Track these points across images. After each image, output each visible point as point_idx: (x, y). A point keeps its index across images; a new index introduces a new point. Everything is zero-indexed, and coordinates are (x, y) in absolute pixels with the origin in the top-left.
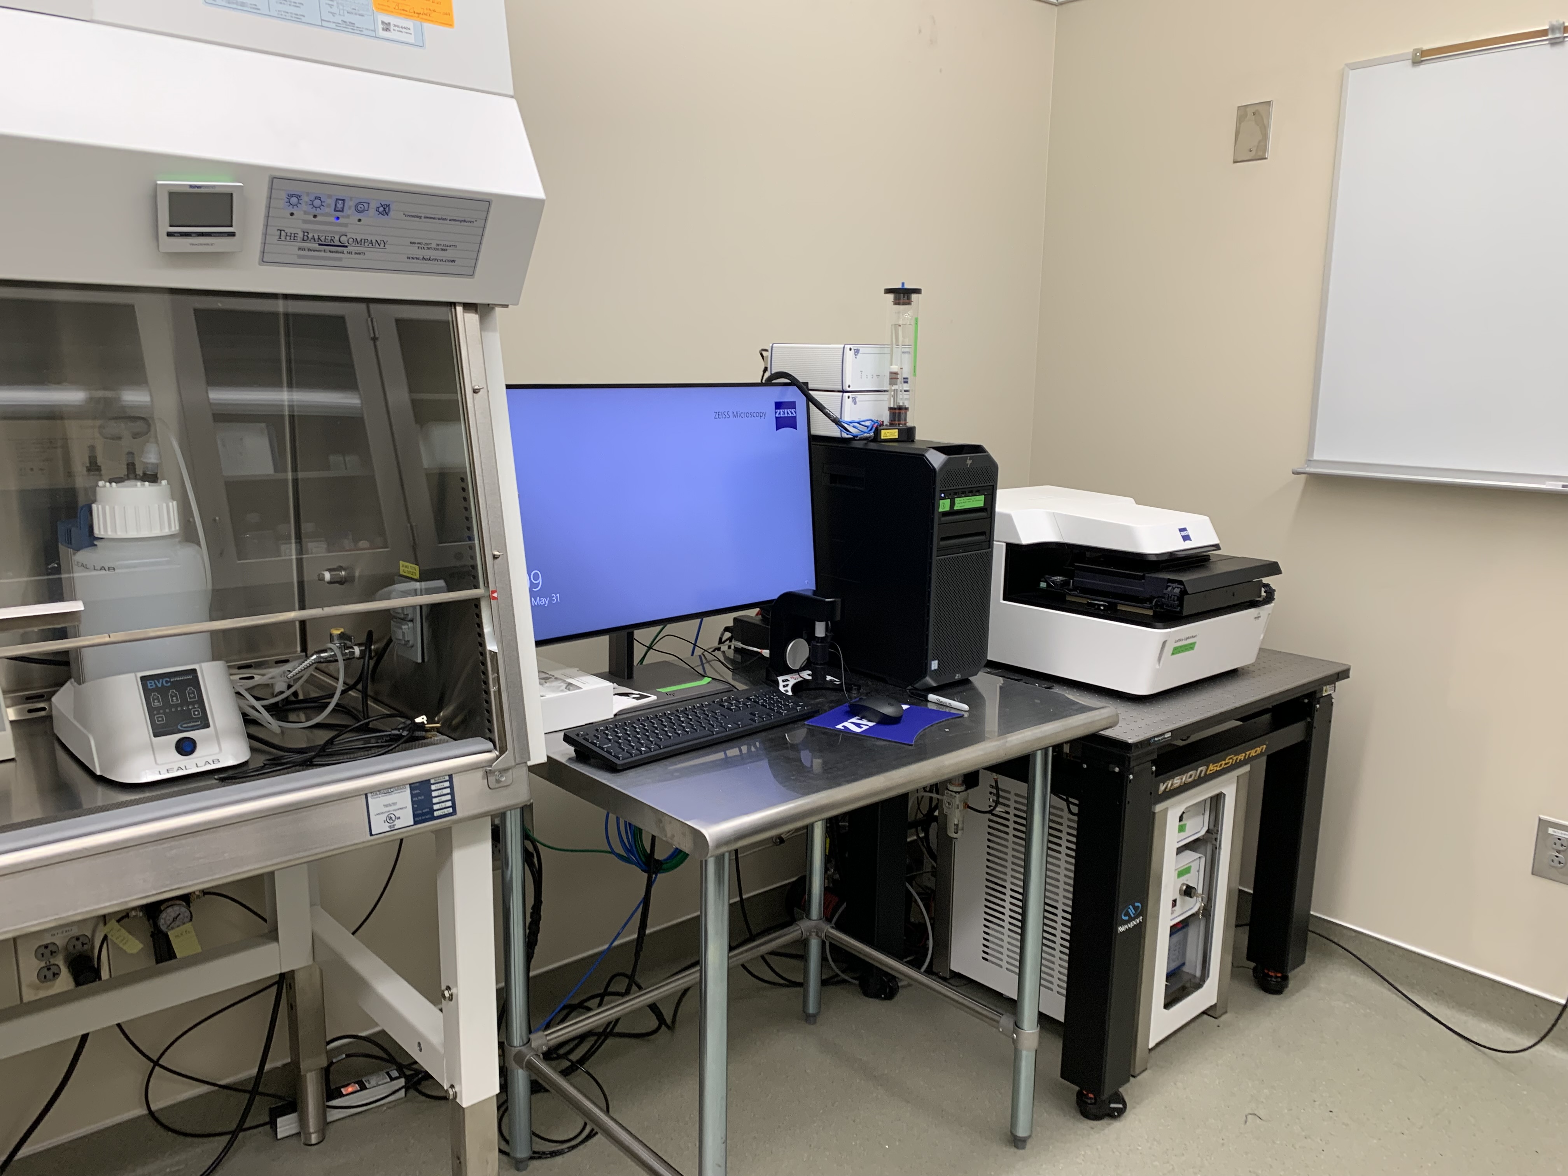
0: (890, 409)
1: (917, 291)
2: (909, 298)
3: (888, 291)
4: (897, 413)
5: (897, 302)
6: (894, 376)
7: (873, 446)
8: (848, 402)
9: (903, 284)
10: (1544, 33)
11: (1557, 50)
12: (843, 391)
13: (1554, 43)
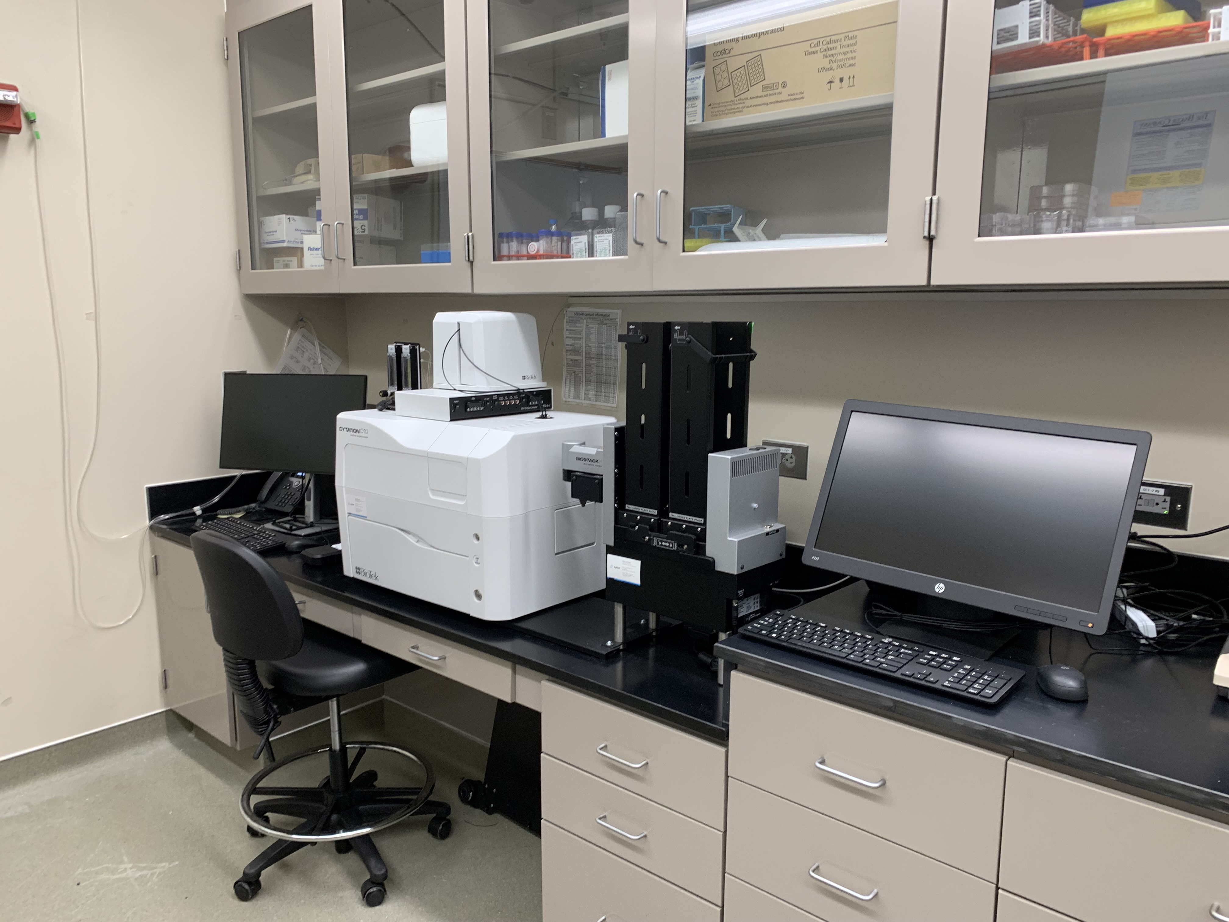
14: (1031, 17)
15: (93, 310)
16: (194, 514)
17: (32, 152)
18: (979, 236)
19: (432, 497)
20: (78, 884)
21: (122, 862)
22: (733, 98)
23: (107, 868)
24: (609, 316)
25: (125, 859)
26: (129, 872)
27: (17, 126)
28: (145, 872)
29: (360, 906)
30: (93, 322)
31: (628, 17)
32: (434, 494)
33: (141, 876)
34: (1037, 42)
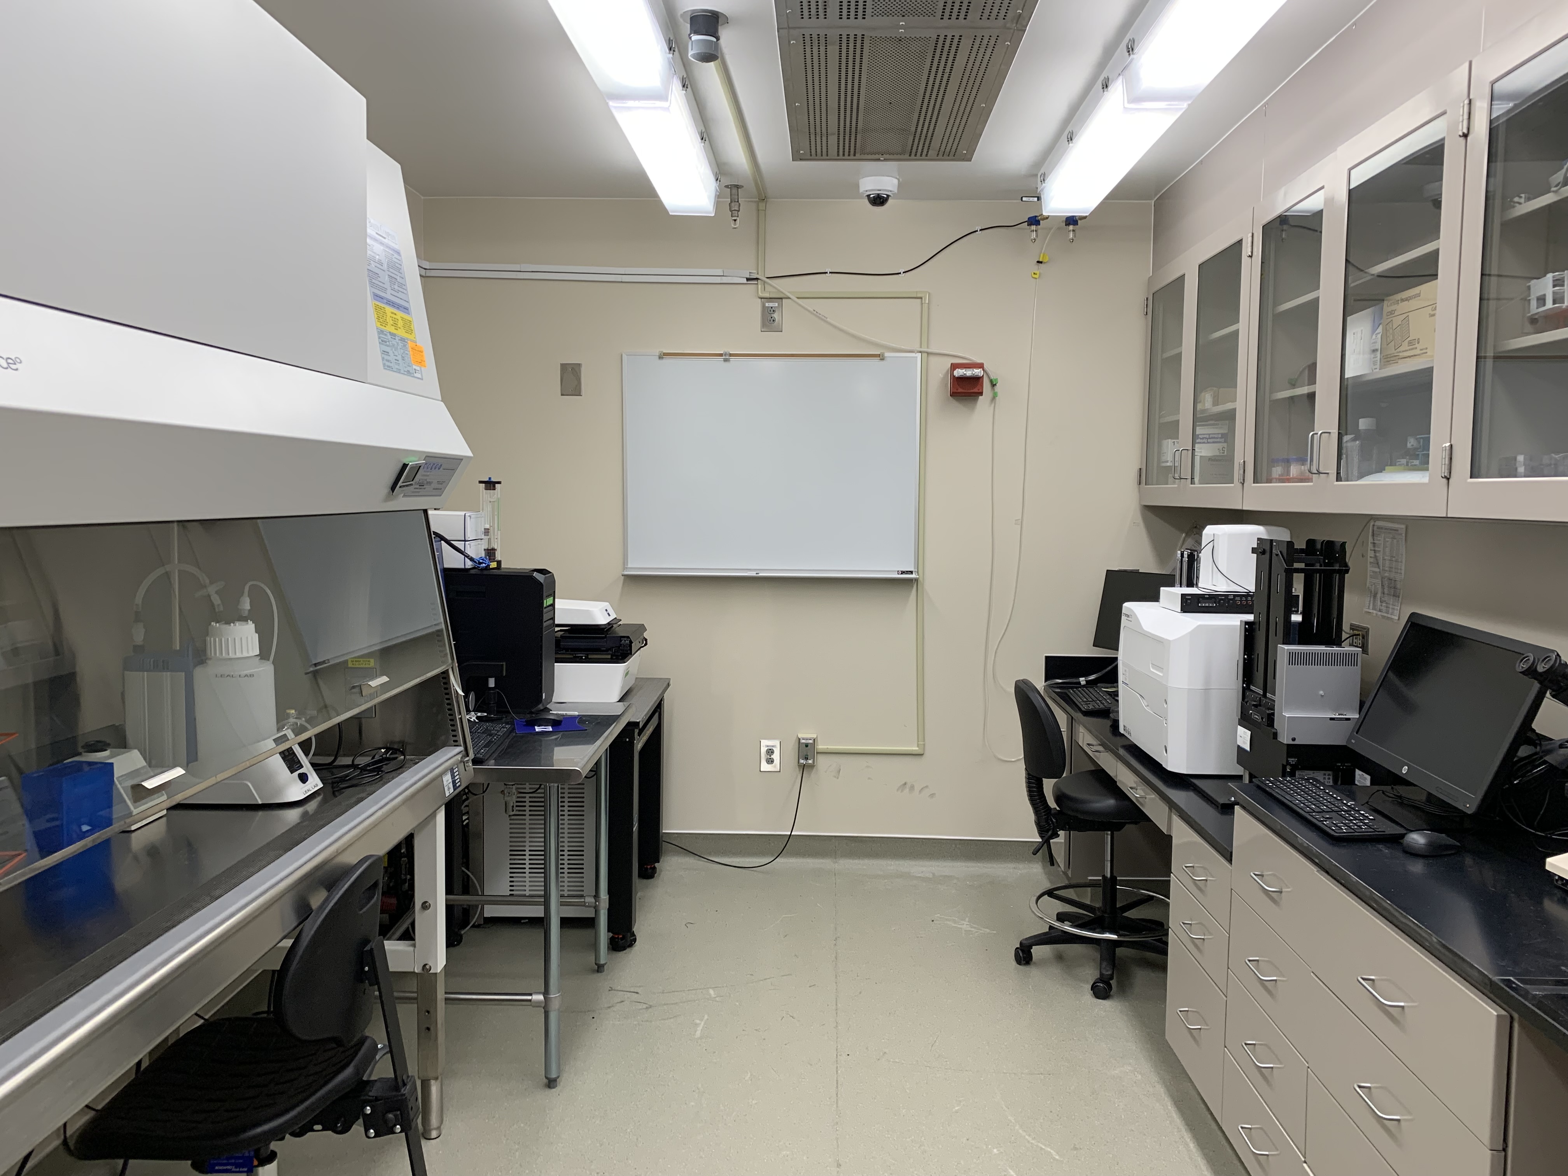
0: (485, 550)
1: (499, 483)
2: (494, 486)
3: (481, 482)
4: (490, 553)
5: (486, 489)
6: (487, 531)
7: (485, 572)
8: (468, 546)
9: (490, 478)
10: (721, 355)
11: (727, 364)
12: (465, 541)
13: (726, 360)
14: (1554, 286)
15: (1020, 518)
16: (1079, 683)
17: (993, 405)
18: (1471, 478)
19: (1151, 669)
20: (933, 921)
21: (964, 920)
22: (1393, 351)
23: (954, 920)
24: (1397, 530)
25: (967, 919)
26: (965, 926)
27: (980, 391)
28: (973, 929)
29: (1089, 995)
30: (1019, 526)
31: (1319, 293)
32: (1153, 668)
33: (970, 931)
34: (1562, 306)
